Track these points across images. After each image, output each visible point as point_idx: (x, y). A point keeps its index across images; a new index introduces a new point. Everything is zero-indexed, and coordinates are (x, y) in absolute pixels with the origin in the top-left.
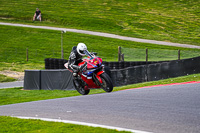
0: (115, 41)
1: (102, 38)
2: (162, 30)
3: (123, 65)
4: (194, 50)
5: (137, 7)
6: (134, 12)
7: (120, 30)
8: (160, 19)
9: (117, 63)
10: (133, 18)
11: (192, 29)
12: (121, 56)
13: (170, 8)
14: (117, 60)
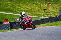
0: (13, 15)
1: (9, 15)
2: (28, 12)
3: (16, 22)
4: (37, 18)
5: (20, 5)
6: (19, 6)
7: (15, 12)
8: (27, 9)
9: (14, 22)
10: (19, 8)
11: (37, 12)
12: (15, 20)
13: (30, 5)
14: (14, 21)
